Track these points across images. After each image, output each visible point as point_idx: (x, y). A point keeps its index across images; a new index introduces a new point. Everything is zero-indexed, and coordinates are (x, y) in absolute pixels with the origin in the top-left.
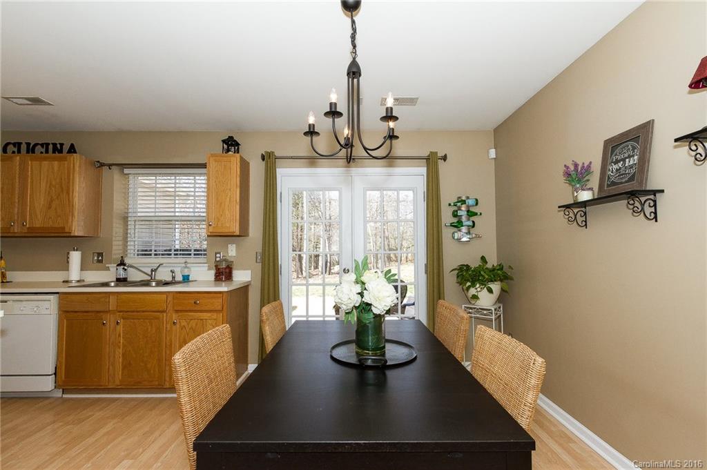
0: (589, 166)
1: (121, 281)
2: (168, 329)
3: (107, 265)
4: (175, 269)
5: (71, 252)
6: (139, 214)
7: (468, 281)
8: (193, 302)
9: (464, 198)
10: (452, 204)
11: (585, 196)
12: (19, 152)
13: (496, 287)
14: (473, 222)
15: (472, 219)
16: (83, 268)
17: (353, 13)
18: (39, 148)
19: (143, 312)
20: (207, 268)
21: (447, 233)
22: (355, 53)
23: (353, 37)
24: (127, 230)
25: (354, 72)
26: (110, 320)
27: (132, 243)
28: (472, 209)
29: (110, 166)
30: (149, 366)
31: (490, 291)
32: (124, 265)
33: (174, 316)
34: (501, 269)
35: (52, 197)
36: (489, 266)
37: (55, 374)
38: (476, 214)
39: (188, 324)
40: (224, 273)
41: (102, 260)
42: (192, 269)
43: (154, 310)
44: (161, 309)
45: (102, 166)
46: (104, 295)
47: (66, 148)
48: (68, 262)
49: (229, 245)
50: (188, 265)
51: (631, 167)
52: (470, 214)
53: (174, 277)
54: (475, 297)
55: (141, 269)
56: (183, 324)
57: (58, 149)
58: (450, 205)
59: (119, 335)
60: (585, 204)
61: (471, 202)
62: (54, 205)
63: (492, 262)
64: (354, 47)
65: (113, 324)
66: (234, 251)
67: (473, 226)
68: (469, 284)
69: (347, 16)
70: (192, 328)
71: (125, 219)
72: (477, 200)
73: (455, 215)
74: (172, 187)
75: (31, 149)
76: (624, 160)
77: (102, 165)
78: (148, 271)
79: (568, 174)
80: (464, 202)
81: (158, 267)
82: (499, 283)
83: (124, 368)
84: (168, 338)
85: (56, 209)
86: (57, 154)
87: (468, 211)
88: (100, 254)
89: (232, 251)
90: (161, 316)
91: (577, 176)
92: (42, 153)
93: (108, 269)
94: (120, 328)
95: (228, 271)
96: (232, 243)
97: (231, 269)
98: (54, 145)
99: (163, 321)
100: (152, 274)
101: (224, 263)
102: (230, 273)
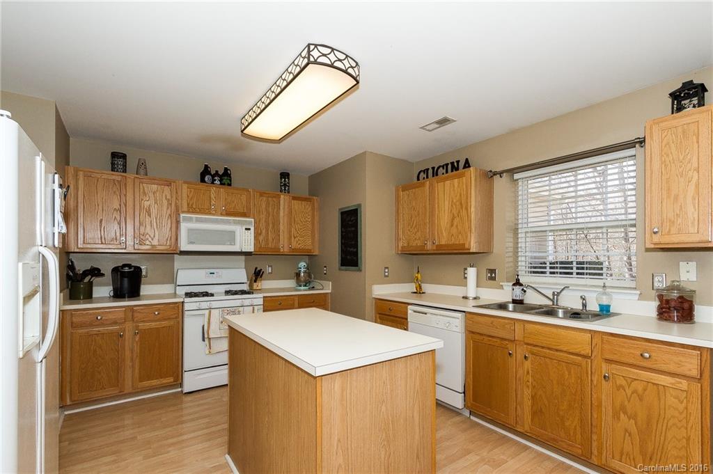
1: (517, 303)
2: (595, 382)
3: (501, 284)
4: (587, 295)
5: (469, 269)
6: (531, 225)
8: (639, 353)
12: (427, 177)
18: (441, 171)
19: (557, 350)
20: (637, 297)
24: (518, 243)
26: (516, 351)
27: (523, 259)
29: (501, 174)
30: (567, 424)
32: (521, 285)
33: (605, 367)
35: (453, 214)
37: (464, 393)
39: (629, 385)
40: (675, 307)
41: (495, 277)
42: (614, 296)
43: (573, 351)
44: (582, 353)
45: (495, 175)
46: (509, 321)
47: (462, 164)
48: (466, 278)
53: (584, 305)
55: (539, 290)
56: (619, 383)
57: (455, 167)
59: (528, 373)
62: (455, 224)
65: (520, 357)
66: (693, 272)
70: (635, 392)
71: (515, 231)
74: (547, 190)
75: (435, 173)
78: (548, 293)
81: (563, 290)
83: (534, 414)
84: (595, 396)
85: (457, 226)
86: (455, 172)
88: (492, 271)
89: (688, 273)
90: (584, 363)
92: (443, 174)
93: (502, 287)
94: (528, 364)
95: (686, 306)
96: (688, 260)
97: (692, 302)
98: (452, 163)
99: (587, 370)
100: (554, 298)
101: (675, 294)
102: (691, 309)
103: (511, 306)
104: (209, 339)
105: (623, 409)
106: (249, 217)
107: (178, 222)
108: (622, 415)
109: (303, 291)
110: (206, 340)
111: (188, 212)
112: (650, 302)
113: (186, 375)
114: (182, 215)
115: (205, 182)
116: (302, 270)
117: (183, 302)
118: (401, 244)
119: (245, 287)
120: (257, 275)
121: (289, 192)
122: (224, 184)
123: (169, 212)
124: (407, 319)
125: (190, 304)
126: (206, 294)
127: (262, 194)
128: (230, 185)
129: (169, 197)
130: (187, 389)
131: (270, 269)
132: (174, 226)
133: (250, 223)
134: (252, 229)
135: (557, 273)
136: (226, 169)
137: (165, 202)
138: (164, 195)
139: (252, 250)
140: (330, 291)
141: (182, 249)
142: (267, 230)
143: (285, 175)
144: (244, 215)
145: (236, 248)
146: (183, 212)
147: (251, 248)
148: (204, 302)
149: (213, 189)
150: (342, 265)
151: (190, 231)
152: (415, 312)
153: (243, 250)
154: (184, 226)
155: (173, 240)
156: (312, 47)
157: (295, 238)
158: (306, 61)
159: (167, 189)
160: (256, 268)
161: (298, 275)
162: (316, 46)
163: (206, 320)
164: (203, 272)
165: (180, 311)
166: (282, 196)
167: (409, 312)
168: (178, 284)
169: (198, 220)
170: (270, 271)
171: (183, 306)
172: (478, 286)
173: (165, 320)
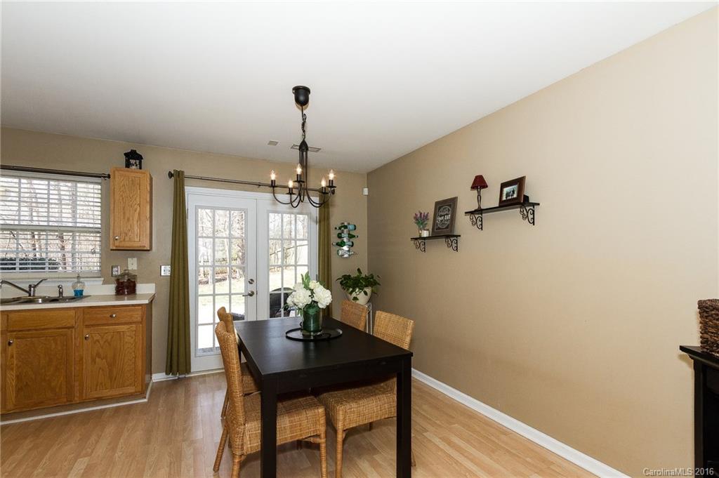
0: (427, 215)
2: (78, 344)
4: (63, 285)
7: (350, 287)
8: (108, 316)
9: (346, 224)
10: (338, 228)
11: (425, 234)
13: (368, 290)
14: (352, 243)
15: (351, 240)
17: (304, 107)
20: (102, 283)
21: (334, 249)
22: (305, 136)
23: (303, 125)
28: (351, 233)
30: (53, 384)
31: (366, 293)
33: (86, 331)
34: (372, 278)
36: (363, 275)
38: (354, 237)
39: (102, 338)
40: (126, 286)
42: (86, 284)
43: (60, 326)
44: (68, 325)
49: (130, 259)
50: (81, 279)
51: (447, 220)
52: (351, 236)
53: (61, 293)
54: (355, 299)
55: (17, 285)
56: (95, 338)
58: (336, 228)
59: (12, 357)
60: (424, 238)
61: (351, 227)
63: (365, 273)
64: (304, 131)
66: (136, 264)
67: (352, 246)
68: (351, 289)
69: (299, 108)
70: (106, 341)
72: (355, 226)
73: (340, 236)
76: (444, 216)
79: (416, 218)
80: (346, 227)
81: (39, 282)
82: (370, 288)
83: (19, 390)
84: (77, 354)
87: (349, 234)
89: (133, 265)
90: (69, 332)
91: (421, 220)
94: (12, 349)
95: (132, 284)
96: (133, 257)
97: (134, 282)
99: (72, 338)
100: (30, 290)
101: (126, 278)
102: (134, 286)
105: (98, 355)
108: (97, 359)
112: (111, 285)
135: (29, 268)
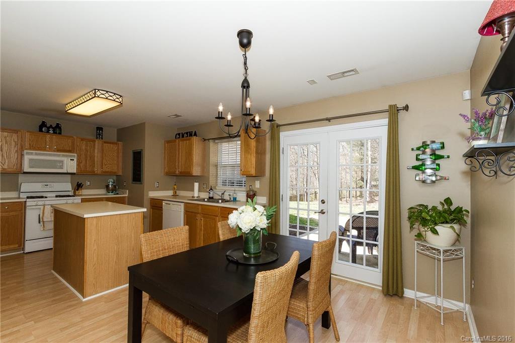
1: (211, 199)
3: (207, 190)
4: (231, 194)
5: (195, 183)
6: (223, 164)
9: (428, 143)
10: (415, 149)
12: (180, 138)
14: (439, 165)
15: (437, 162)
16: (200, 191)
18: (185, 135)
24: (217, 172)
25: (246, 85)
26: (199, 217)
28: (437, 153)
29: (208, 140)
35: (186, 158)
38: (442, 157)
42: (238, 194)
44: (216, 215)
46: (197, 205)
47: (193, 134)
48: (193, 188)
49: (256, 181)
50: (236, 192)
52: (436, 157)
53: (230, 198)
58: (413, 149)
59: (202, 225)
61: (436, 146)
65: (200, 220)
66: (258, 184)
67: (439, 169)
71: (216, 166)
72: (443, 144)
73: (418, 158)
74: (234, 148)
75: (183, 136)
77: (205, 140)
78: (220, 194)
86: (190, 137)
87: (433, 155)
90: (216, 218)
92: (186, 137)
93: (208, 192)
98: (190, 132)
99: (217, 221)
100: (222, 196)
101: (251, 192)
103: (220, 201)
104: (44, 222)
106: (73, 153)
107: (22, 155)
109: (111, 195)
110: (41, 223)
111: (30, 149)
113: (27, 243)
114: (25, 151)
115: (42, 131)
116: (111, 183)
117: (25, 202)
118: (166, 171)
119: (71, 193)
120: (79, 186)
121: (102, 139)
122: (56, 133)
123: (16, 149)
124: (162, 207)
125: (30, 202)
126: (42, 197)
127: (82, 140)
128: (60, 133)
129: (16, 140)
130: (27, 250)
131: (89, 183)
132: (19, 157)
133: (74, 156)
134: (75, 160)
136: (58, 124)
137: (13, 143)
138: (12, 139)
139: (75, 172)
140: (127, 195)
141: (25, 171)
142: (86, 160)
143: (100, 129)
144: (70, 151)
145: (64, 171)
146: (26, 149)
147: (75, 171)
148: (40, 202)
149: (48, 136)
150: (133, 181)
151: (30, 160)
152: (167, 204)
153: (69, 172)
154: (27, 158)
155: (19, 165)
156: (97, 91)
157: (105, 165)
158: (94, 96)
159: (15, 136)
160: (78, 182)
161: (107, 186)
162: (99, 90)
163: (42, 211)
164: (40, 184)
165: (24, 206)
166: (97, 142)
167: (164, 204)
168: (21, 191)
169: (36, 154)
170: (89, 184)
171: (25, 203)
172: (199, 191)
173: (12, 211)
